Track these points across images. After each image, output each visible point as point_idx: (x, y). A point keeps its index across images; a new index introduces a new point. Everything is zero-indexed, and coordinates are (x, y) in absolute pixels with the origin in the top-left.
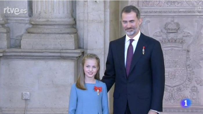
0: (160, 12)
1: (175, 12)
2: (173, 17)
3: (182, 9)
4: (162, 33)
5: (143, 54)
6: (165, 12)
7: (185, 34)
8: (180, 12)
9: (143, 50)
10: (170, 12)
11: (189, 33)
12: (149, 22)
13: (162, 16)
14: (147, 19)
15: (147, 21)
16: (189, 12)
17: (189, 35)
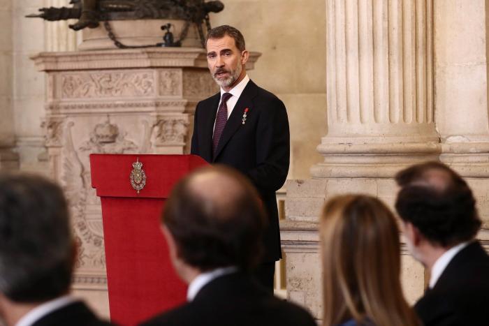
0: (87, 107)
1: (109, 106)
2: (108, 115)
3: (119, 100)
4: (91, 144)
5: (244, 123)
6: (95, 107)
7: (125, 144)
8: (116, 106)
9: (245, 116)
10: (102, 107)
11: (132, 143)
12: (73, 124)
13: (90, 113)
14: (70, 120)
15: (70, 123)
16: (131, 106)
17: (132, 146)
